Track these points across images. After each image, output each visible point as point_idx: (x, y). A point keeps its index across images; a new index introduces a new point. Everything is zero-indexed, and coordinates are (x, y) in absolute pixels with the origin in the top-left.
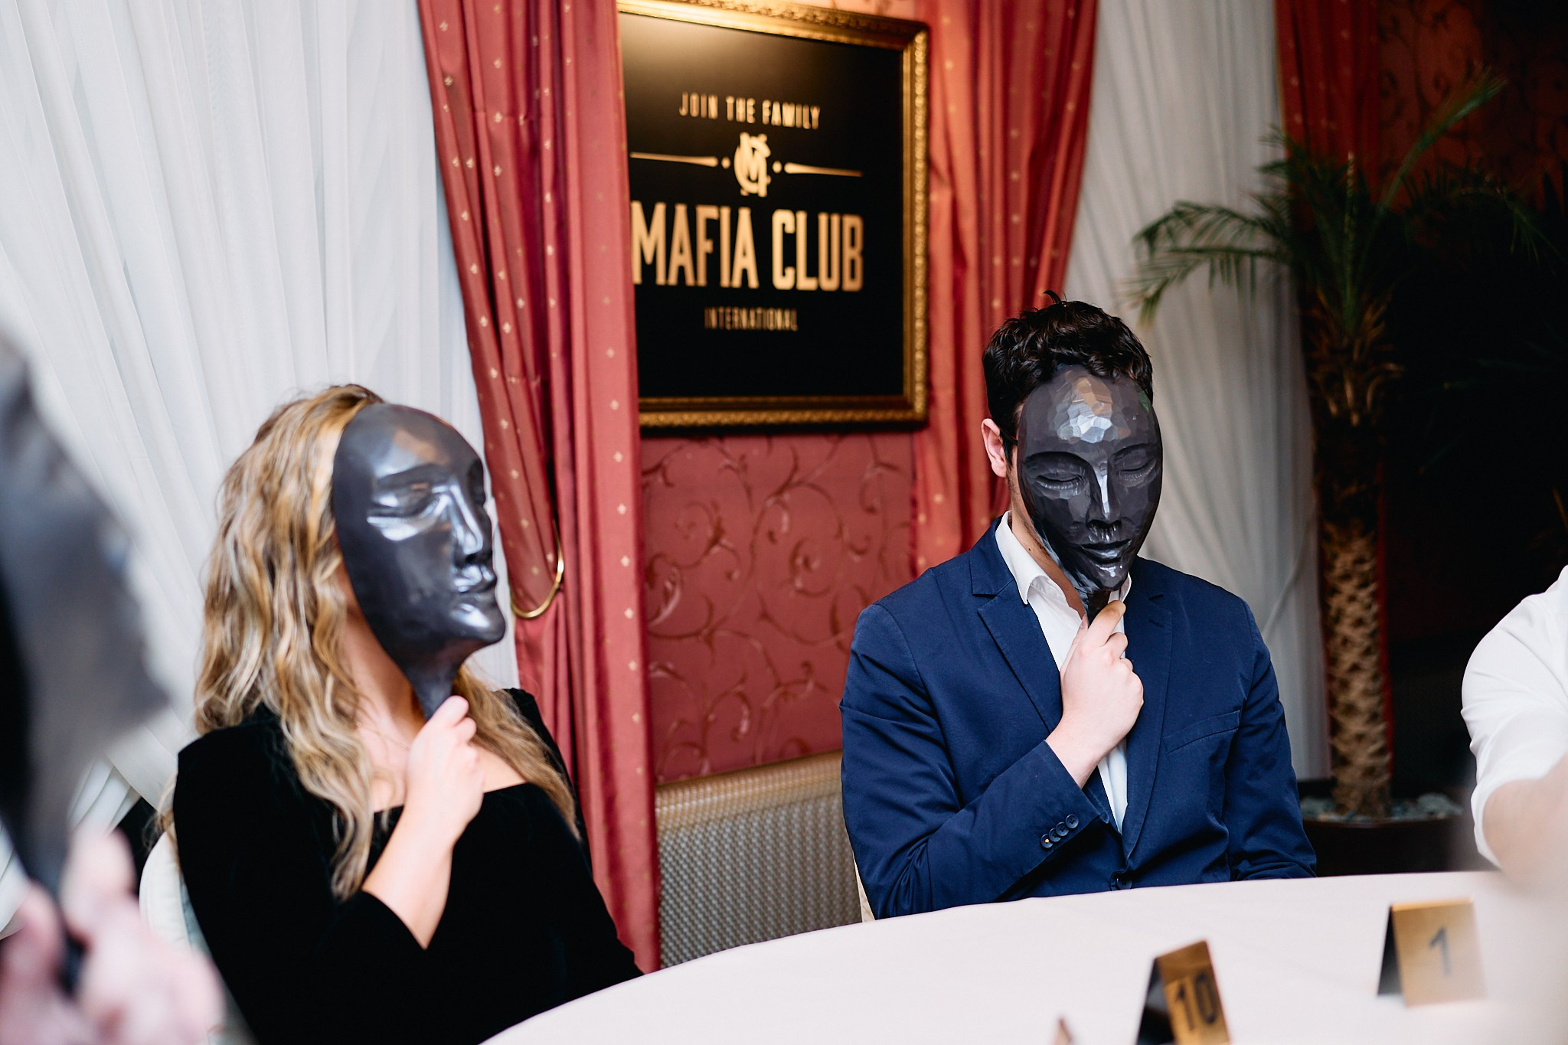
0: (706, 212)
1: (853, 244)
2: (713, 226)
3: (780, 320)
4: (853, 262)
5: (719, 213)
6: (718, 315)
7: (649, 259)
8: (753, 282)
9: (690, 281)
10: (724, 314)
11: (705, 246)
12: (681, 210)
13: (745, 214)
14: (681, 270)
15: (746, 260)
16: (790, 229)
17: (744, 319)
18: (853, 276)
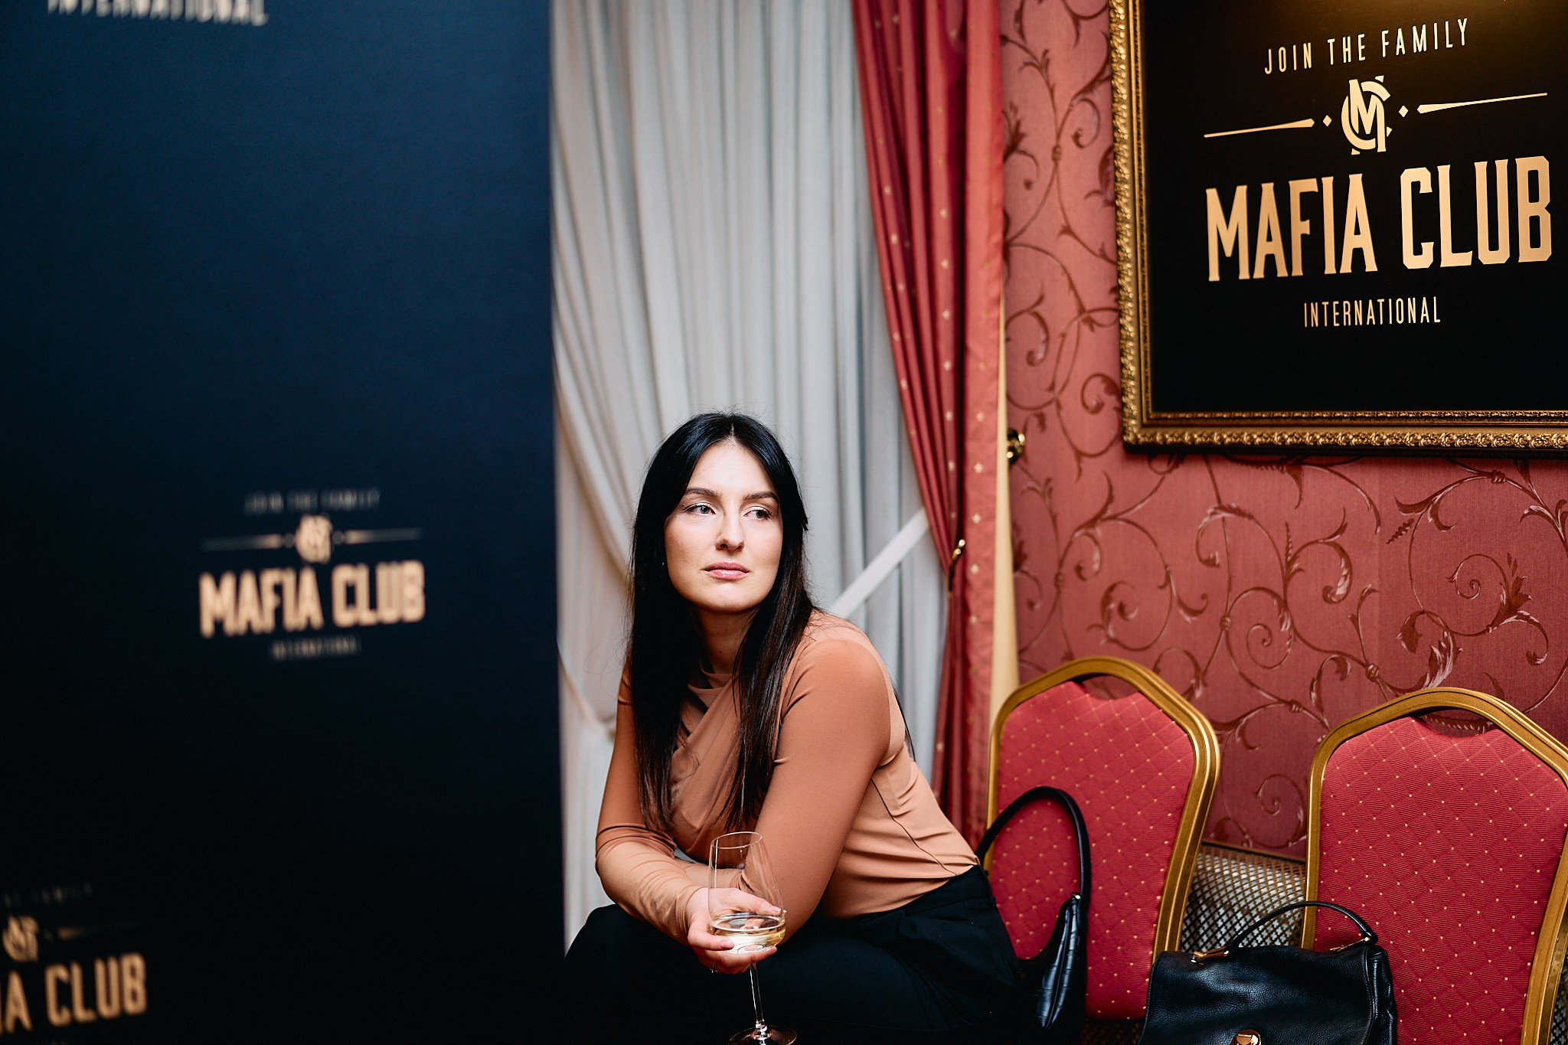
0: (1300, 187)
1: (1534, 197)
2: (1312, 205)
3: (1411, 311)
4: (1535, 221)
5: (1320, 185)
6: (1321, 309)
7: (1228, 253)
8: (1371, 266)
9: (1282, 272)
10: (1330, 307)
11: (1300, 228)
12: (1268, 189)
13: (1356, 181)
14: (1270, 259)
15: (1361, 239)
16: (1426, 188)
17: (1357, 313)
18: (1535, 242)
